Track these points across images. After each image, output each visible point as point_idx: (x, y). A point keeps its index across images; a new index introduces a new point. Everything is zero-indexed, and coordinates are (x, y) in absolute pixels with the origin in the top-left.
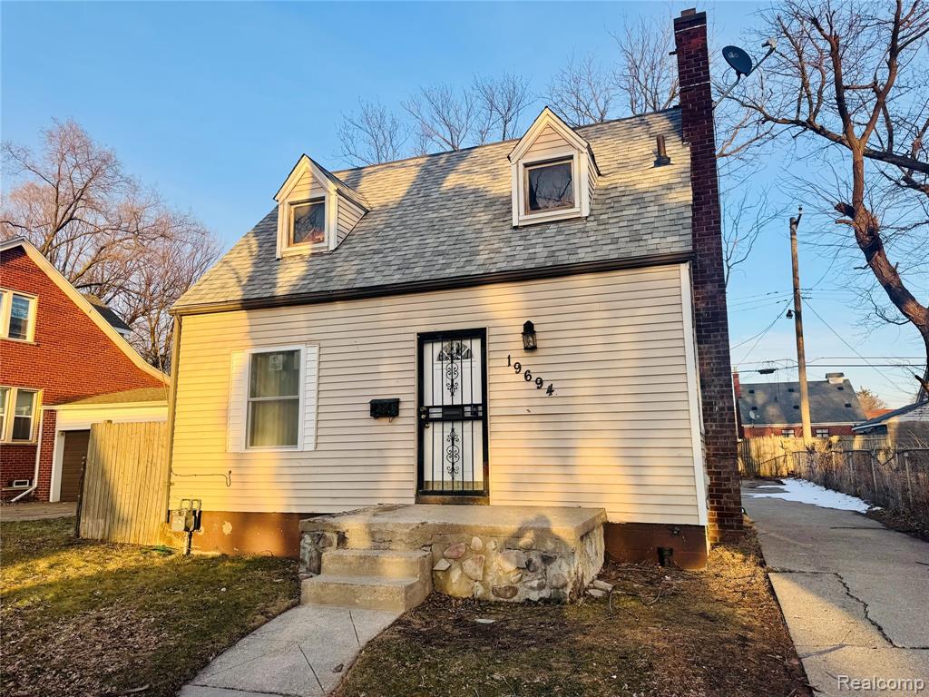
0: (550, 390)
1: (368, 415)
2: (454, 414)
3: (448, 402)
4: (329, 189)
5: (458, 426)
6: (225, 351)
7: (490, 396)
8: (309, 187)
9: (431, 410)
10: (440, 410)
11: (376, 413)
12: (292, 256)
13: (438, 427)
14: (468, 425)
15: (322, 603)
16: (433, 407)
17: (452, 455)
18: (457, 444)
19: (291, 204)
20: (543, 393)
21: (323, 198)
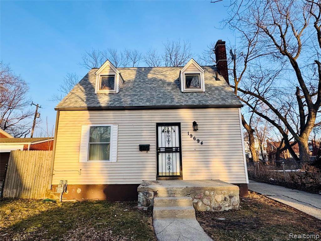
0: (202, 143)
1: (138, 150)
2: (169, 150)
3: (167, 146)
4: (117, 73)
5: (171, 154)
6: (79, 125)
7: (182, 144)
8: (109, 71)
9: (161, 149)
10: (164, 149)
11: (142, 149)
12: (101, 94)
13: (164, 154)
14: (174, 154)
15: (163, 218)
16: (162, 148)
17: (169, 164)
18: (171, 160)
19: (101, 76)
20: (200, 144)
21: (114, 75)
